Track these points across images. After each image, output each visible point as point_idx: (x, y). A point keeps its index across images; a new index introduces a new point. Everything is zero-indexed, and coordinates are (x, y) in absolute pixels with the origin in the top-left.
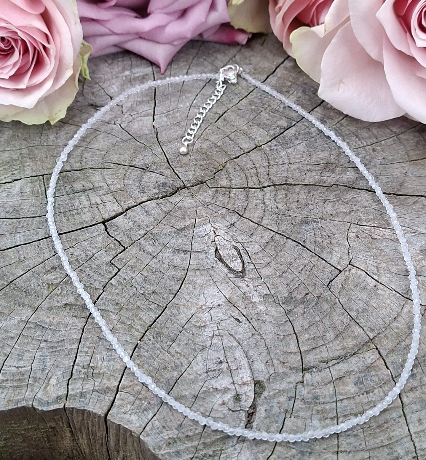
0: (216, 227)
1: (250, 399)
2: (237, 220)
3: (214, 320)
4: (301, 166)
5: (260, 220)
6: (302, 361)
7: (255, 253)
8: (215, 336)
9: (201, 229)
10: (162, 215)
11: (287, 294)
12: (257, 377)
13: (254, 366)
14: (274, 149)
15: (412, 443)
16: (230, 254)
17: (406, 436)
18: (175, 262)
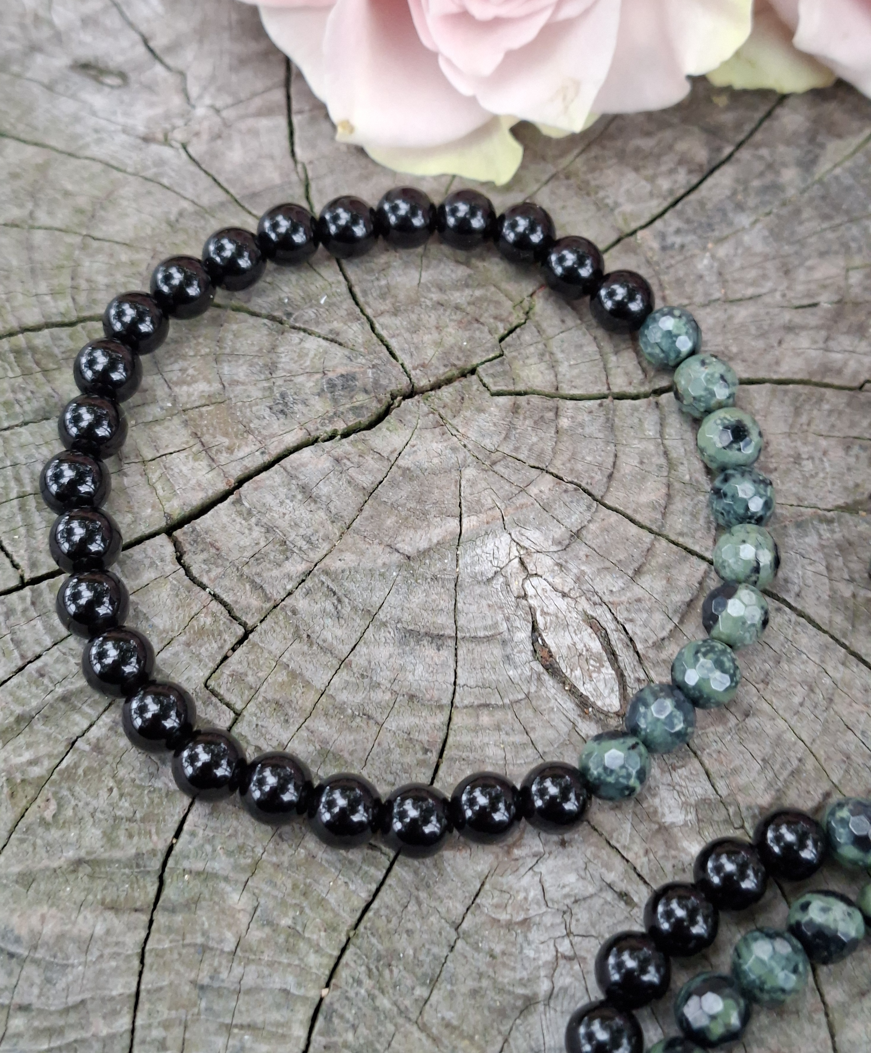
0: (526, 543)
2: (588, 516)
3: (552, 901)
4: (762, 312)
5: (659, 516)
6: (834, 1043)
7: (654, 644)
8: (562, 962)
9: (479, 551)
10: (354, 499)
11: (767, 797)
14: (673, 245)
16: (580, 646)
18: (410, 677)
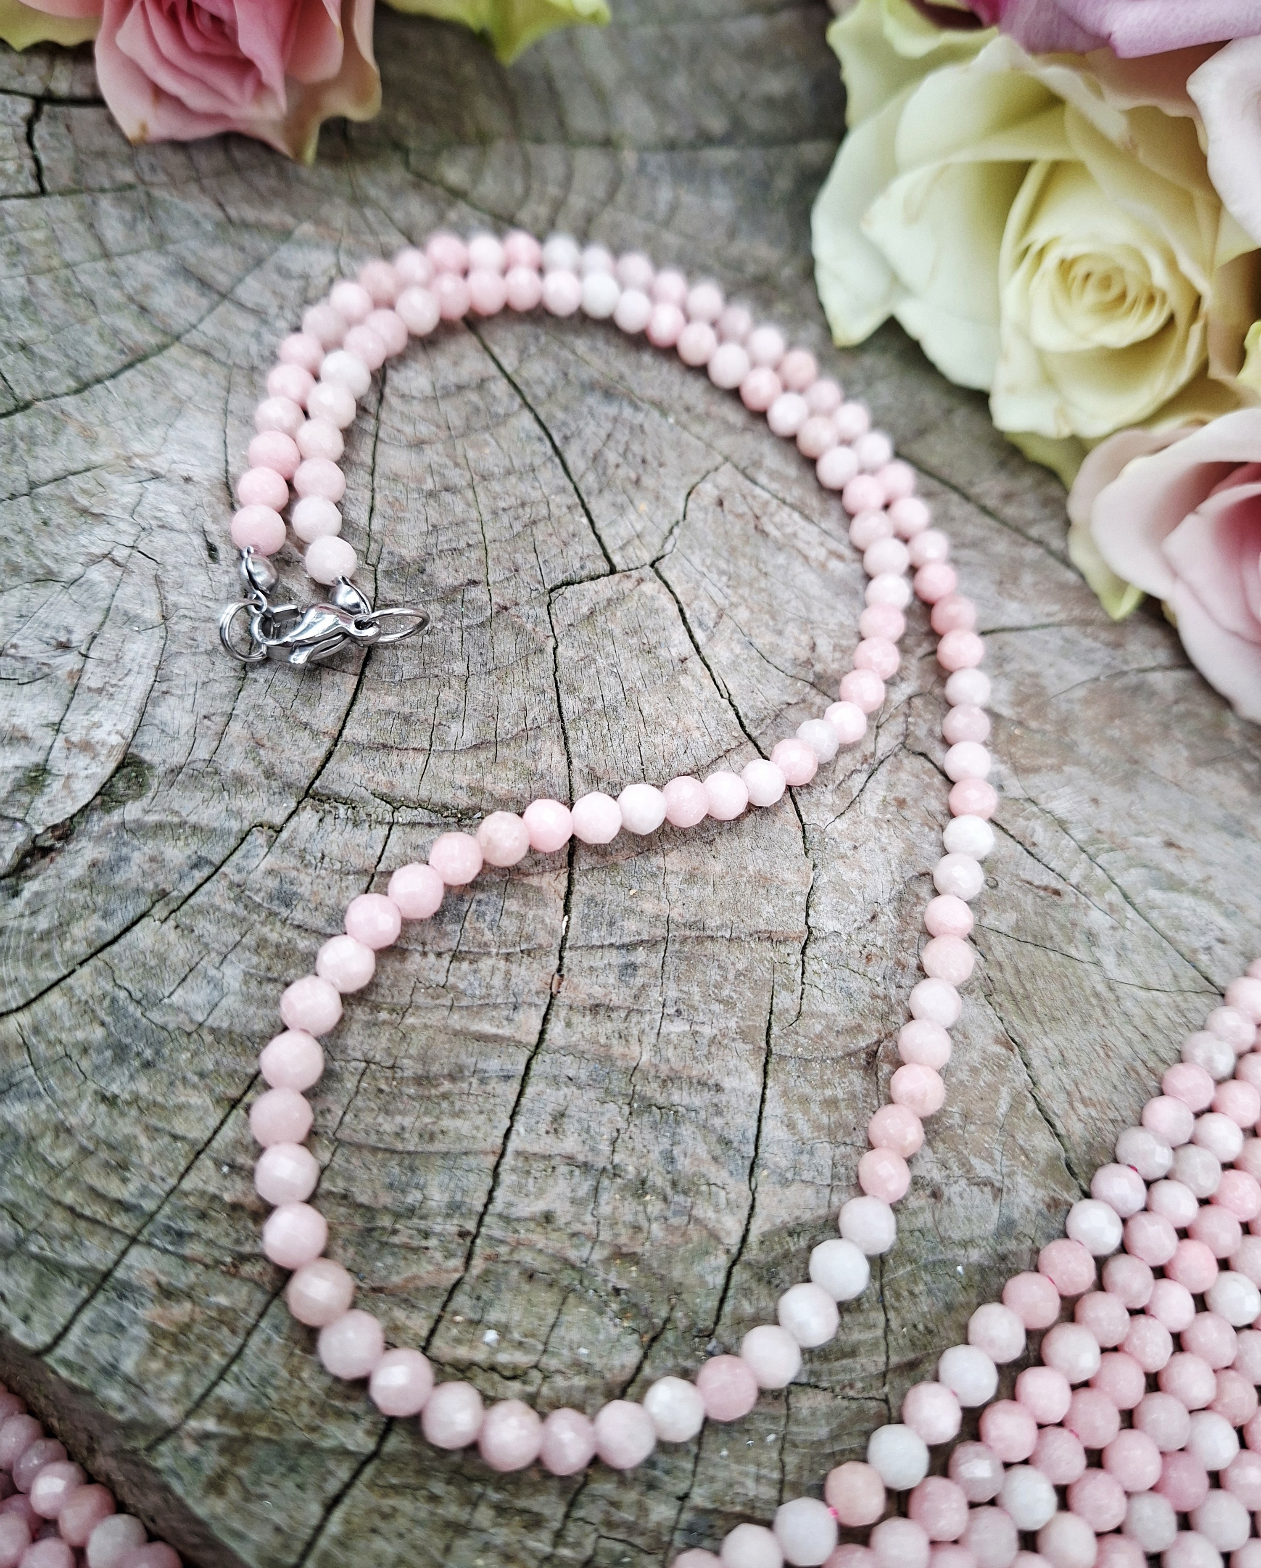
1: (70, 802)
3: (141, 516)
6: (323, 767)
8: (107, 561)
11: (414, 553)
12: (143, 745)
13: (158, 710)
15: (489, 1181)
17: (485, 1153)
18: (157, 299)
